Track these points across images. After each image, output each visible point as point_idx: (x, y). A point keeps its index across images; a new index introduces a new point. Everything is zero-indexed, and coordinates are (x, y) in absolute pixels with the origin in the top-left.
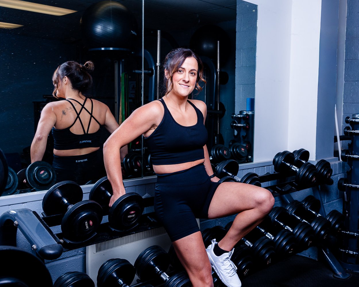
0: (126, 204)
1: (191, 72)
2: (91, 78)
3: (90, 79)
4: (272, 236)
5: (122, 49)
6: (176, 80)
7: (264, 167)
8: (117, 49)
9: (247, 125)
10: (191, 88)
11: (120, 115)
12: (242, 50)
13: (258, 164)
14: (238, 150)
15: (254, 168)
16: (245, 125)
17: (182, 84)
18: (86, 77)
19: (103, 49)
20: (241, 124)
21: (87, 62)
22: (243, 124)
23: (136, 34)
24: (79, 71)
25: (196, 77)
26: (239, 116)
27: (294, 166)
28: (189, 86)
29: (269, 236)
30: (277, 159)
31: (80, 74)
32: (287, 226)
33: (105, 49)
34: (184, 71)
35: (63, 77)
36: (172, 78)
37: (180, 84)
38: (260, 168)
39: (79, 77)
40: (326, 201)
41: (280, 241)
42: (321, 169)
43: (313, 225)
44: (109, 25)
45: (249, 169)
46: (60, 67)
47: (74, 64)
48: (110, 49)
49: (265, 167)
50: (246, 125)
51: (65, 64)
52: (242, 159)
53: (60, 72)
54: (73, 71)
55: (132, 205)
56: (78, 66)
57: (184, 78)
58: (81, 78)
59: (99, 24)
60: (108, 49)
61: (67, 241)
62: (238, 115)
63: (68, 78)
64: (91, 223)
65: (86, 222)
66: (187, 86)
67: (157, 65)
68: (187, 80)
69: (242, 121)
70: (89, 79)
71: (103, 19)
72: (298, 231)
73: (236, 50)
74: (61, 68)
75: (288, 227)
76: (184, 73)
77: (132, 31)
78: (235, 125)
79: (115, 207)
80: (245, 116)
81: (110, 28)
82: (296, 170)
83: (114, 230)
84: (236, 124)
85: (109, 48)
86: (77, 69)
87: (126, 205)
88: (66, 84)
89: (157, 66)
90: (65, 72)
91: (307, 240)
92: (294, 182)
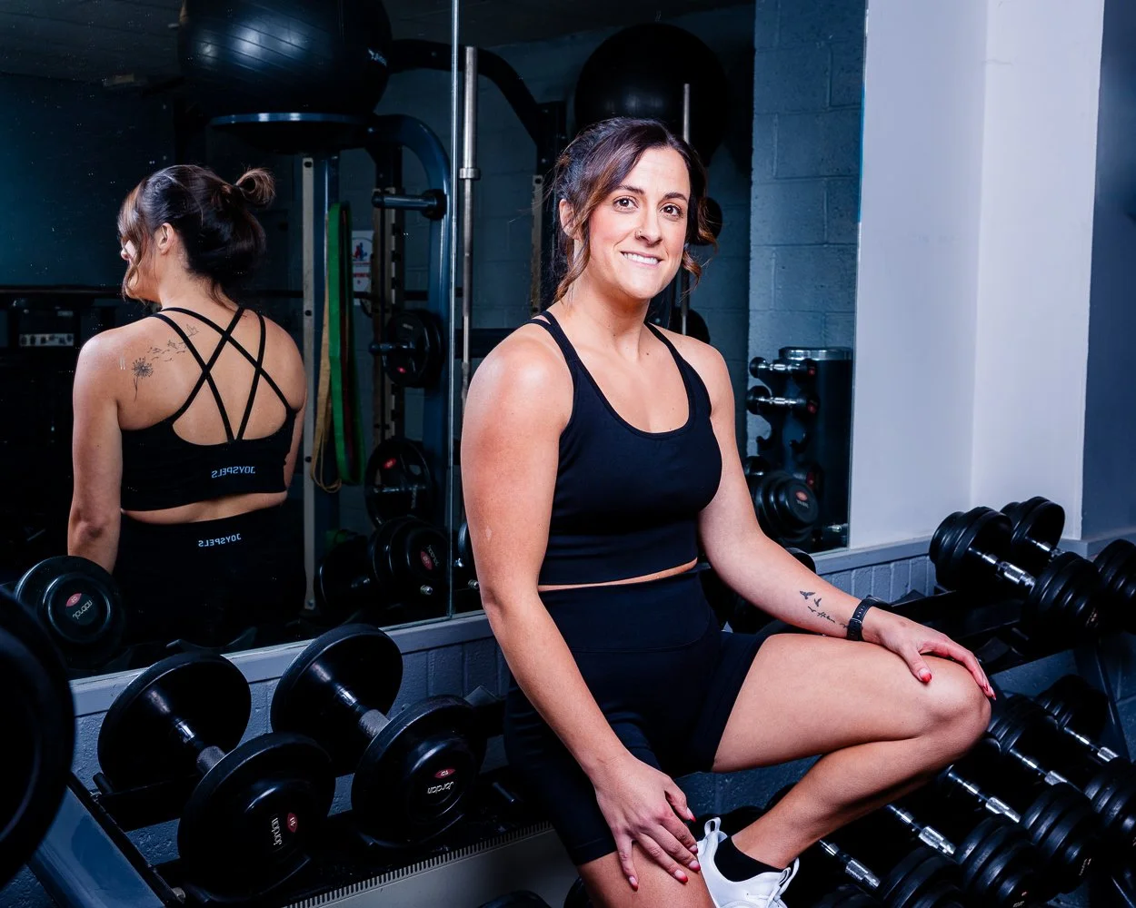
0: (420, 743)
1: (667, 206)
2: (262, 234)
3: (256, 238)
4: (942, 839)
5: (335, 118)
6: (607, 239)
7: (887, 566)
8: (317, 117)
9: (812, 401)
10: (669, 267)
11: (322, 361)
12: (776, 116)
13: (867, 553)
14: (782, 498)
15: (852, 569)
16: (801, 401)
17: (633, 253)
18: (243, 228)
19: (264, 117)
20: (787, 398)
21: (249, 174)
22: (794, 399)
23: (384, 62)
24: (220, 205)
25: (684, 222)
26: (780, 367)
27: (1012, 567)
28: (659, 260)
29: (931, 837)
30: (946, 539)
31: (221, 217)
32: (992, 799)
33: (270, 117)
34: (641, 203)
35: (157, 228)
36: (586, 228)
37: (623, 253)
38: (874, 568)
39: (218, 230)
40: (1122, 692)
41: (979, 862)
42: (1116, 579)
43: (1092, 793)
44: (289, 29)
45: (835, 575)
46: (145, 186)
47: (202, 176)
48: (289, 117)
49: (892, 565)
50: (808, 404)
51: (164, 176)
52: (800, 532)
53: (147, 206)
54: (195, 205)
55: (444, 745)
56: (213, 187)
57: (643, 226)
58: (226, 230)
59: (252, 26)
60: (281, 117)
61: (202, 896)
62: (776, 362)
63: (175, 231)
64: (293, 821)
65: (275, 821)
66: (654, 257)
67: (464, 177)
68: (653, 234)
69: (792, 386)
70: (252, 238)
71: (264, 7)
72: (1039, 822)
73: (755, 116)
74: (150, 190)
75: (997, 801)
76: (641, 209)
77: (371, 52)
78: (762, 399)
79: (380, 756)
80: (805, 367)
81: (291, 41)
82: (1022, 582)
83: (374, 844)
84: (767, 396)
85: (287, 114)
86: (213, 200)
87: (421, 747)
88: (167, 253)
89: (464, 180)
90: (165, 206)
91: (1075, 854)
92: (1014, 629)
